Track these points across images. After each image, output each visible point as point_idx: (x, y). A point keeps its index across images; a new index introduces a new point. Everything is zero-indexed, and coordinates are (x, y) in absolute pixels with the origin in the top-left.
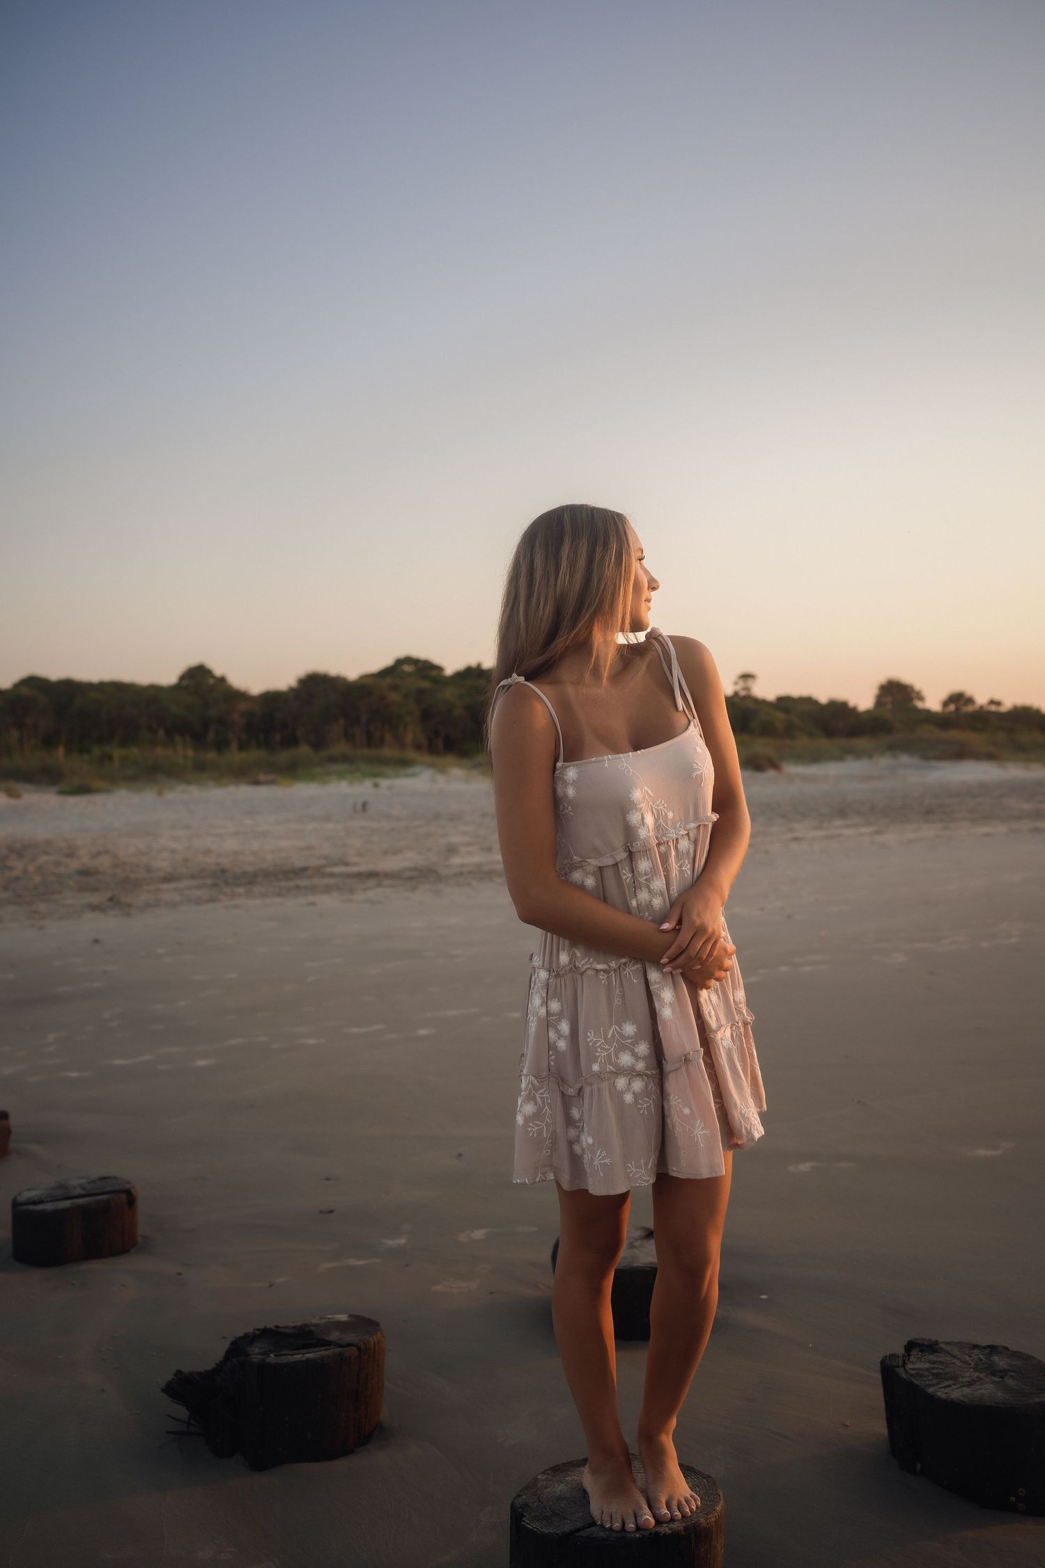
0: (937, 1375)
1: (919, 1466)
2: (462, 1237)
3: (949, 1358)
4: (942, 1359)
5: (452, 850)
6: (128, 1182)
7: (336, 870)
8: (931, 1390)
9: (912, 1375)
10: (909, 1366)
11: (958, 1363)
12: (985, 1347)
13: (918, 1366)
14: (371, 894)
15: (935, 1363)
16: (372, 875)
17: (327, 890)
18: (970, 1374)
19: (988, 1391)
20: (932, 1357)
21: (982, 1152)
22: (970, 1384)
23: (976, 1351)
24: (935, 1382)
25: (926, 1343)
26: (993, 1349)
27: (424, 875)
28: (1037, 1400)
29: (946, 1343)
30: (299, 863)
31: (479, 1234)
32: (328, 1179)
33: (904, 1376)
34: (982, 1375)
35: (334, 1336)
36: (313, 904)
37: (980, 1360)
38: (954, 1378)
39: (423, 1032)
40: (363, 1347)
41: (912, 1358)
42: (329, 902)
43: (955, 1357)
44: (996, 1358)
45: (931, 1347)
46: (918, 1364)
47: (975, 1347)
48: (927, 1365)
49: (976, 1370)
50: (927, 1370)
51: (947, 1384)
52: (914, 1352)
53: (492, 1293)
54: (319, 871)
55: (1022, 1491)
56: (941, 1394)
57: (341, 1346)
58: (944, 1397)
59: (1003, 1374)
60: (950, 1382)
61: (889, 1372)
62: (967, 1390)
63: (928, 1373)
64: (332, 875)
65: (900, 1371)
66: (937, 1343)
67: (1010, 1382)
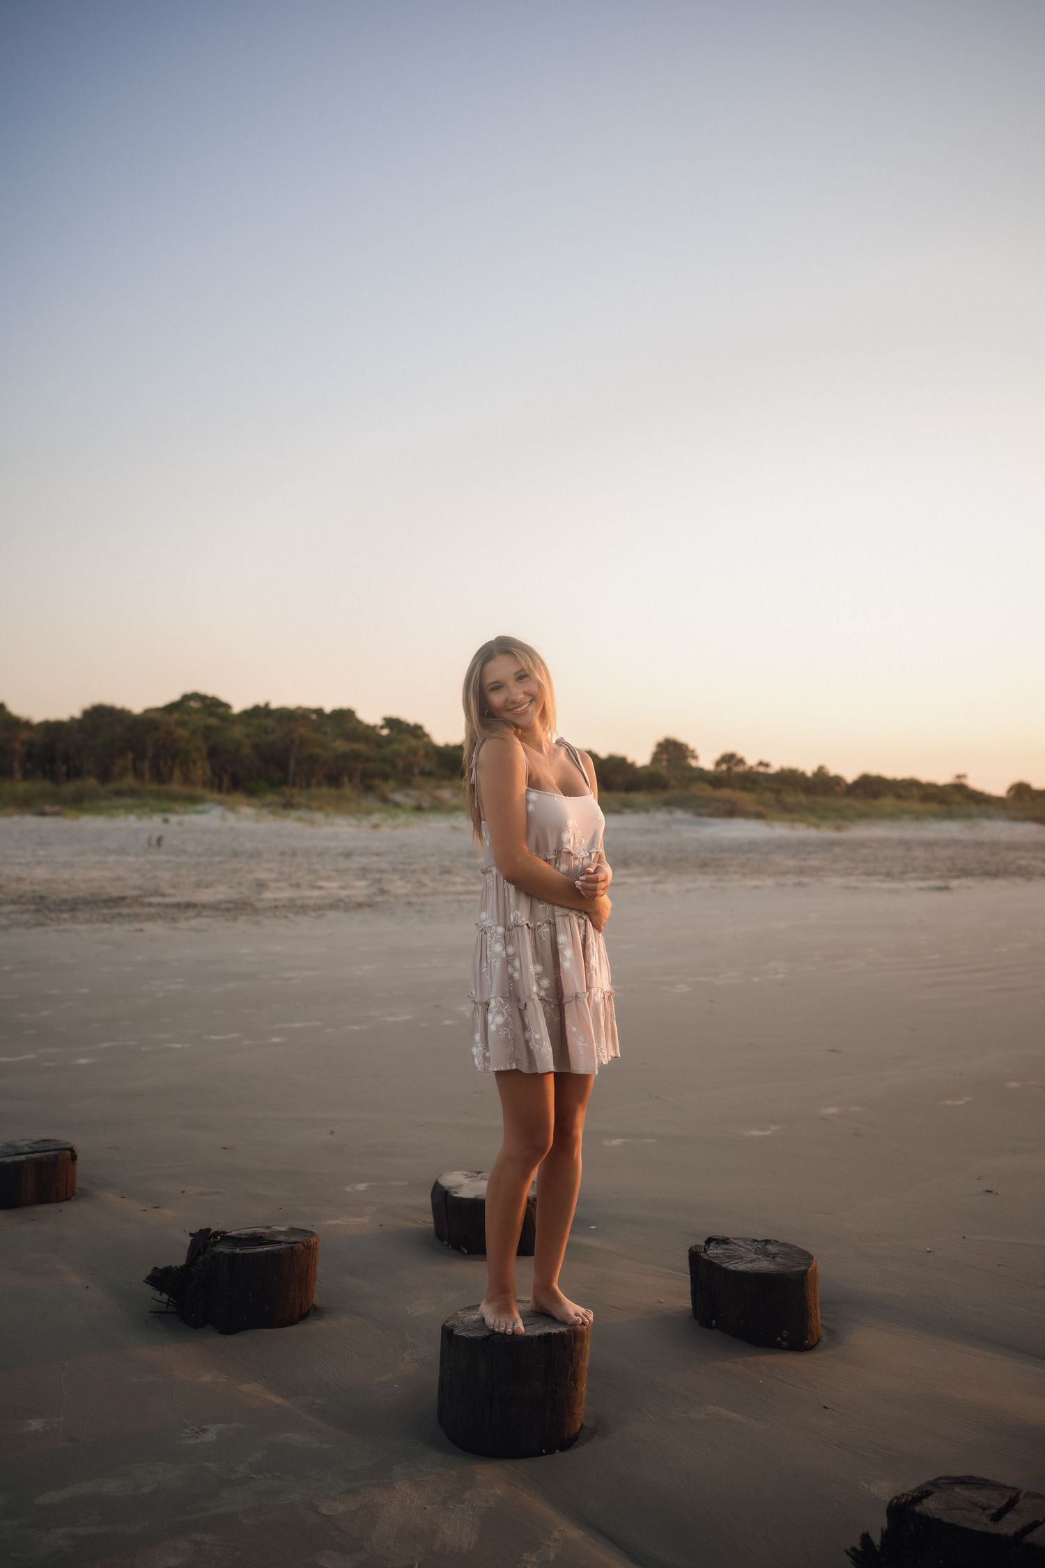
0: (729, 1257)
1: (714, 1322)
2: (348, 1189)
3: (737, 1247)
4: (732, 1248)
5: (261, 885)
6: (68, 1143)
7: (154, 900)
8: (725, 1265)
9: (711, 1257)
10: (709, 1252)
11: (743, 1249)
12: (762, 1241)
13: (715, 1252)
14: (194, 923)
15: (727, 1249)
16: (189, 906)
17: (150, 918)
18: (751, 1256)
19: (764, 1265)
20: (725, 1247)
21: (755, 1133)
22: (751, 1261)
23: (756, 1243)
24: (727, 1260)
25: (720, 1238)
26: (767, 1242)
27: (239, 908)
28: (798, 1269)
29: (735, 1239)
30: (115, 892)
31: (361, 1187)
32: (225, 1149)
33: (706, 1257)
34: (760, 1257)
35: (282, 1238)
36: (142, 930)
37: (759, 1248)
38: (741, 1258)
39: (276, 1040)
40: (306, 1244)
41: (711, 1247)
42: (155, 929)
43: (741, 1246)
44: (769, 1247)
45: (725, 1241)
46: (714, 1251)
47: (755, 1241)
48: (722, 1251)
49: (756, 1253)
50: (722, 1254)
51: (736, 1261)
52: (712, 1244)
53: (381, 1225)
54: (137, 901)
55: (785, 1333)
56: (732, 1267)
57: (289, 1243)
58: (734, 1269)
59: (774, 1256)
60: (739, 1261)
61: (695, 1257)
62: (749, 1265)
63: (721, 1256)
64: (150, 905)
65: (703, 1254)
66: (728, 1239)
67: (779, 1260)
